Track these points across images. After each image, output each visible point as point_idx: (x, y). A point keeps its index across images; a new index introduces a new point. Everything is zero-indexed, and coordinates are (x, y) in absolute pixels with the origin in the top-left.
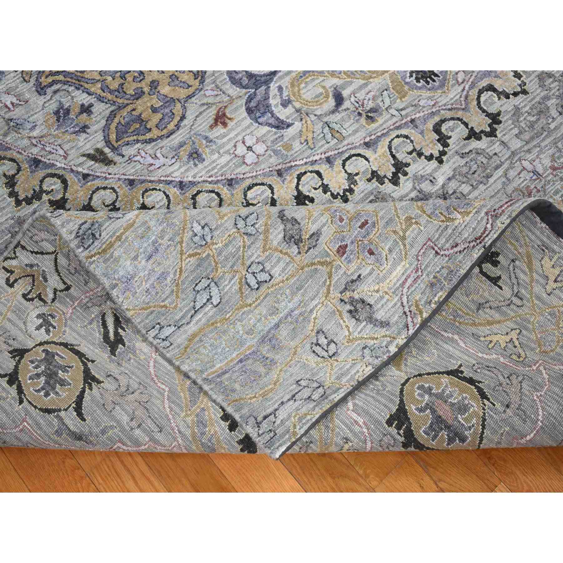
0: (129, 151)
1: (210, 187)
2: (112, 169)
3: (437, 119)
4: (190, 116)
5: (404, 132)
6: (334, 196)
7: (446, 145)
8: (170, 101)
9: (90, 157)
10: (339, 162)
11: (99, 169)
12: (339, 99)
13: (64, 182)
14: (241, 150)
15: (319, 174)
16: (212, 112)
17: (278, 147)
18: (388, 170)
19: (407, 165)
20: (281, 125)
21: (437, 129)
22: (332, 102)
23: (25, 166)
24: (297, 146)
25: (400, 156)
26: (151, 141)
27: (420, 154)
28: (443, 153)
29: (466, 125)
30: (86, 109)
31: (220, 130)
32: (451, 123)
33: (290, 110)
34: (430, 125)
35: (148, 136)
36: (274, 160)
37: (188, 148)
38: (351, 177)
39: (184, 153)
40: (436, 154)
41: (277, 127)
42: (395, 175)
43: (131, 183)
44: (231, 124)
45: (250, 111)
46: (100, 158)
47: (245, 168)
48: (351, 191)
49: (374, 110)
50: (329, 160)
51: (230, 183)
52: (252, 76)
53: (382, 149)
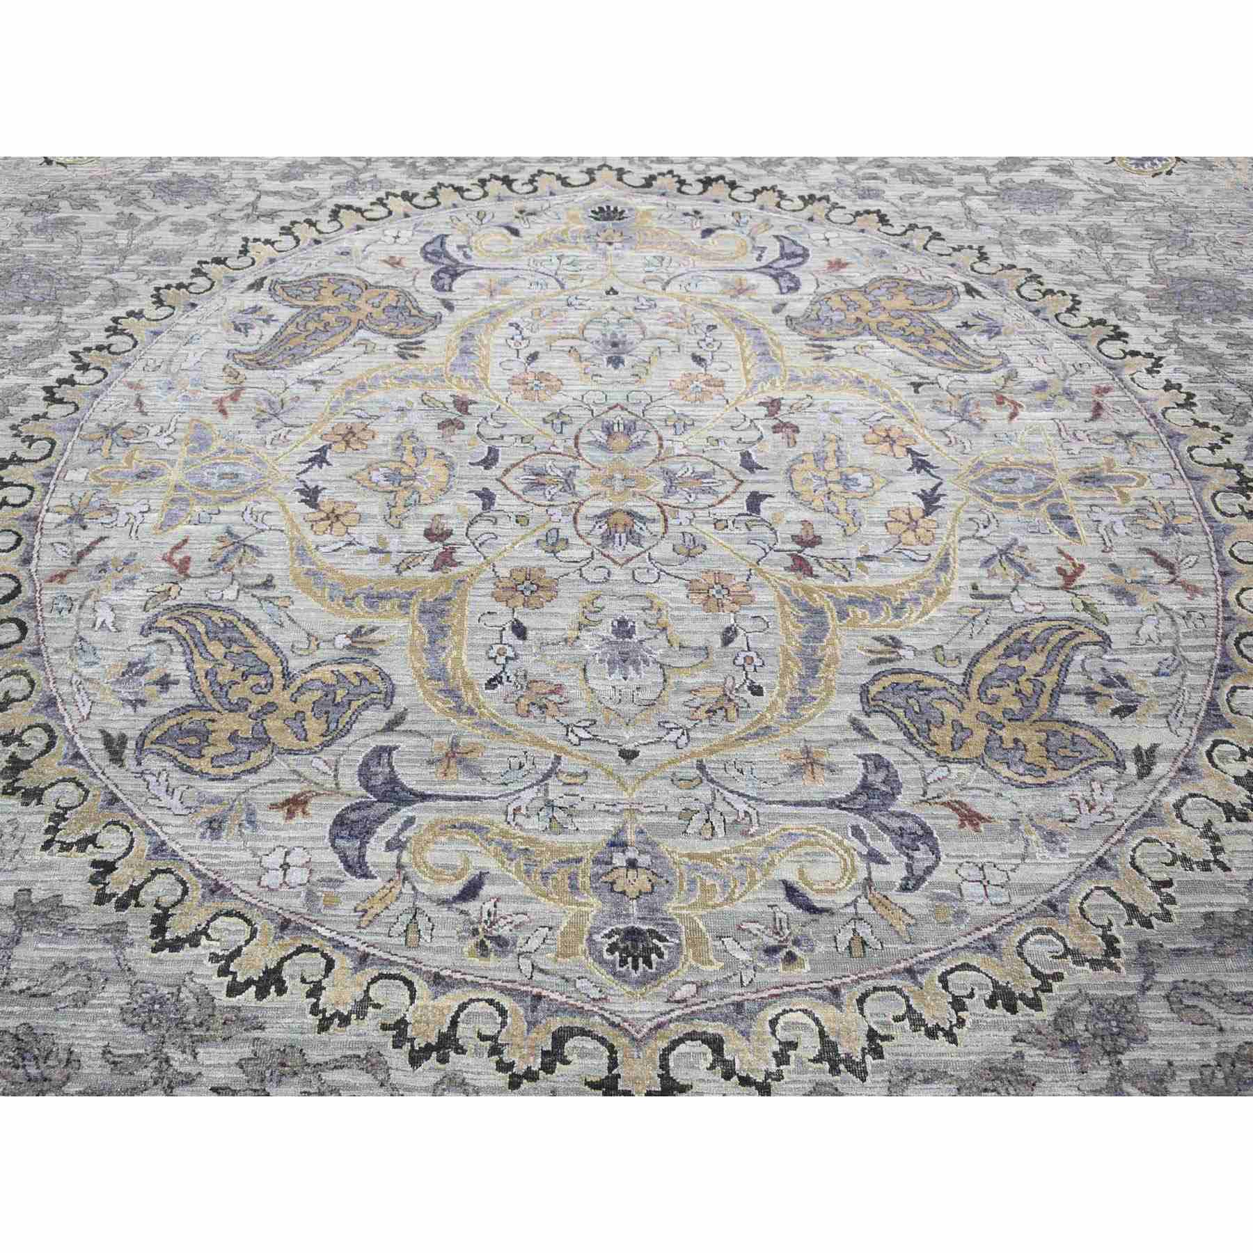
0: (152, 763)
1: (186, 874)
2: (112, 770)
3: (578, 1022)
4: (265, 774)
5: (506, 1002)
6: (315, 1010)
7: (548, 1068)
8: (263, 740)
9: (107, 739)
10: (373, 972)
11: (100, 757)
12: (471, 891)
13: (50, 745)
14: (276, 859)
15: (330, 965)
16: (294, 789)
17: (321, 891)
18: (424, 1035)
19: (461, 1050)
20: (358, 867)
21: (560, 1038)
22: (456, 888)
23: (35, 697)
24: (345, 908)
25: (462, 1030)
26: (188, 770)
27: (495, 1051)
28: (531, 1076)
29: (613, 1063)
30: (165, 683)
31: (278, 817)
32: (590, 1044)
33: (391, 857)
34: (556, 1023)
35: (194, 763)
36: (298, 903)
37: (216, 810)
38: (364, 1004)
39: (208, 811)
40: (520, 1068)
41: (349, 867)
42: (428, 1049)
43: (113, 800)
44: (299, 819)
45: (340, 821)
46: (114, 747)
47: (251, 886)
48: (345, 1021)
49: (501, 942)
50: (364, 959)
51: (216, 889)
52: (393, 780)
53: (450, 1001)
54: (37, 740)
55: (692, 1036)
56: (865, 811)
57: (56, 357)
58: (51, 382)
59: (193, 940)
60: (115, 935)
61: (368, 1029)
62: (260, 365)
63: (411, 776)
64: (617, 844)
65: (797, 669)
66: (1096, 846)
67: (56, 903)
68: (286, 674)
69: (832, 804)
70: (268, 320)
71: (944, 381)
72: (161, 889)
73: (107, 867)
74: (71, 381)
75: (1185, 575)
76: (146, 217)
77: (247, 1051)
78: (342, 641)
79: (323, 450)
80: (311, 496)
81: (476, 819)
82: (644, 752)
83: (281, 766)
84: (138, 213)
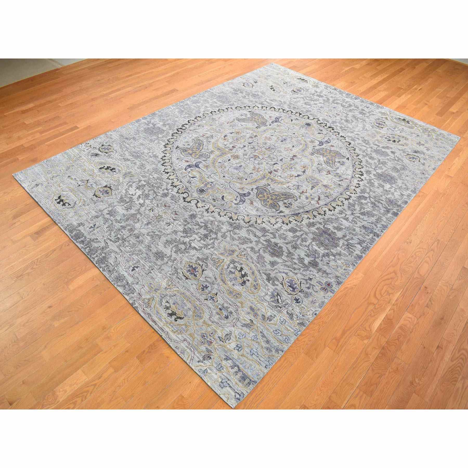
0: (179, 151)
1: (171, 161)
2: (175, 149)
3: (189, 192)
4: (188, 157)
5: (184, 187)
6: (168, 177)
7: (181, 194)
9: (177, 146)
14: (180, 165)
15: (174, 175)
16: (189, 160)
17: (180, 169)
18: (174, 184)
19: (176, 188)
20: (186, 169)
21: (185, 192)
22: (192, 176)
23: (175, 139)
24: (181, 172)
25: (178, 186)
26: (181, 153)
27: (179, 190)
28: (179, 193)
29: (187, 197)
30: (189, 145)
31: (184, 161)
32: (187, 194)
33: (190, 171)
34: (187, 191)
35: (182, 153)
36: (177, 169)
37: (180, 158)
38: (172, 179)
42: (173, 186)
43: (172, 152)
44: (186, 163)
45: (189, 165)
47: (175, 165)
48: (169, 179)
49: (190, 183)
50: (177, 176)
51: (172, 164)
52: (198, 165)
53: (180, 184)
54: (171, 143)
55: (197, 200)
56: (240, 196)
57: (216, 108)
58: (213, 111)
59: (165, 166)
60: (159, 162)
61: (170, 181)
63: (200, 166)
64: (212, 183)
65: (254, 180)
66: (261, 214)
67: (157, 157)
68: (201, 151)
69: (238, 193)
71: (324, 166)
72: (167, 161)
73: (165, 156)
77: (159, 176)
78: (210, 151)
79: (233, 133)
80: (225, 136)
81: (202, 172)
82: (226, 177)
83: (191, 157)
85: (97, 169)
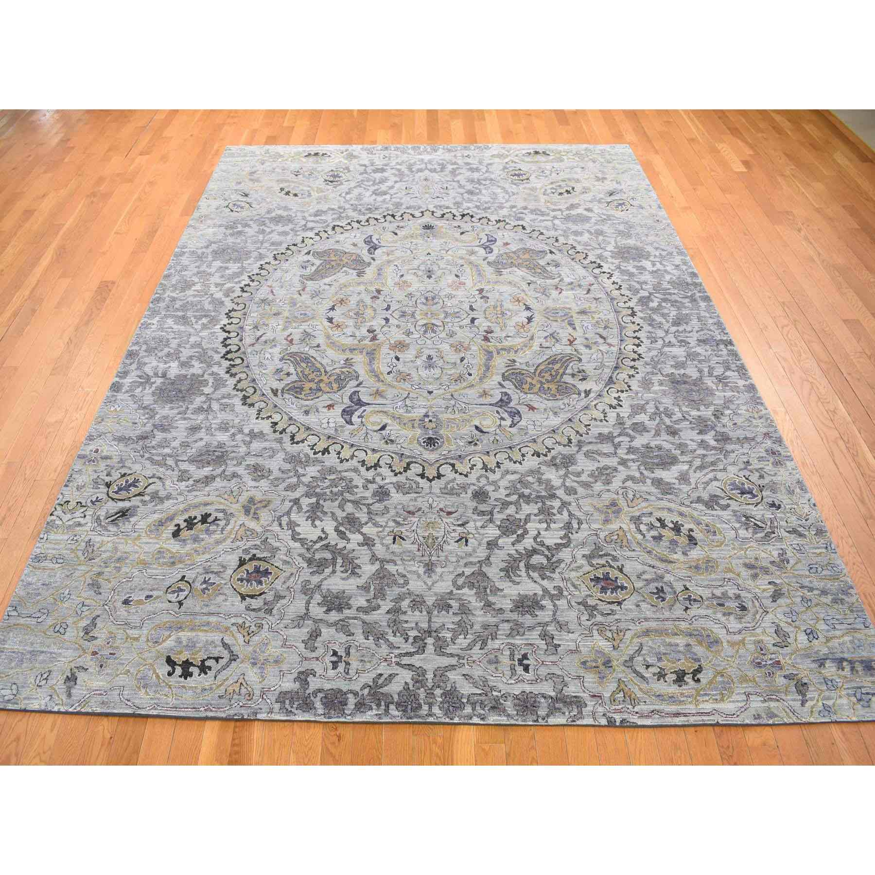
0: (286, 396)
1: (299, 425)
2: (274, 398)
3: (414, 460)
4: (321, 399)
5: (393, 455)
6: (339, 458)
7: (405, 471)
8: (320, 390)
9: (272, 390)
10: (355, 448)
11: (271, 395)
12: (383, 428)
13: (255, 392)
14: (325, 421)
15: (343, 447)
16: (330, 402)
17: (339, 429)
18: (371, 464)
19: (381, 467)
20: (350, 423)
21: (408, 464)
22: (379, 427)
23: (249, 379)
24: (347, 433)
25: (380, 462)
27: (390, 467)
28: (400, 473)
29: (424, 470)
30: (288, 374)
31: (325, 410)
32: (417, 465)
33: (360, 420)
34: (408, 460)
36: (332, 432)
37: (307, 408)
38: (353, 456)
39: (304, 409)
40: (397, 471)
41: (347, 422)
42: (371, 467)
43: (276, 406)
44: (332, 410)
45: (344, 411)
46: (275, 392)
47: (319, 428)
48: (347, 460)
49: (392, 441)
50: (352, 445)
51: (308, 429)
52: (359, 400)
53: (377, 455)
54: (251, 391)
55: (447, 463)
56: (501, 407)
57: (243, 277)
58: (242, 285)
59: (303, 441)
60: (280, 440)
61: (354, 463)
62: (312, 280)
63: (364, 399)
64: (426, 416)
65: (483, 368)
66: (569, 415)
67: (261, 433)
68: (325, 372)
69: (490, 405)
70: (313, 265)
71: (538, 282)
72: (292, 429)
73: (276, 424)
74: (249, 285)
75: (609, 341)
76: (268, 230)
77: (320, 468)
78: (342, 362)
79: (334, 306)
80: (330, 320)
81: (385, 409)
82: (435, 392)
83: (325, 396)
84: (265, 229)
85: (172, 541)
